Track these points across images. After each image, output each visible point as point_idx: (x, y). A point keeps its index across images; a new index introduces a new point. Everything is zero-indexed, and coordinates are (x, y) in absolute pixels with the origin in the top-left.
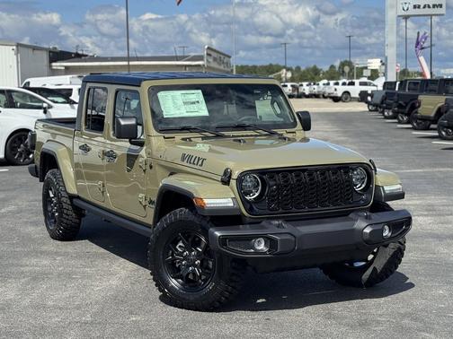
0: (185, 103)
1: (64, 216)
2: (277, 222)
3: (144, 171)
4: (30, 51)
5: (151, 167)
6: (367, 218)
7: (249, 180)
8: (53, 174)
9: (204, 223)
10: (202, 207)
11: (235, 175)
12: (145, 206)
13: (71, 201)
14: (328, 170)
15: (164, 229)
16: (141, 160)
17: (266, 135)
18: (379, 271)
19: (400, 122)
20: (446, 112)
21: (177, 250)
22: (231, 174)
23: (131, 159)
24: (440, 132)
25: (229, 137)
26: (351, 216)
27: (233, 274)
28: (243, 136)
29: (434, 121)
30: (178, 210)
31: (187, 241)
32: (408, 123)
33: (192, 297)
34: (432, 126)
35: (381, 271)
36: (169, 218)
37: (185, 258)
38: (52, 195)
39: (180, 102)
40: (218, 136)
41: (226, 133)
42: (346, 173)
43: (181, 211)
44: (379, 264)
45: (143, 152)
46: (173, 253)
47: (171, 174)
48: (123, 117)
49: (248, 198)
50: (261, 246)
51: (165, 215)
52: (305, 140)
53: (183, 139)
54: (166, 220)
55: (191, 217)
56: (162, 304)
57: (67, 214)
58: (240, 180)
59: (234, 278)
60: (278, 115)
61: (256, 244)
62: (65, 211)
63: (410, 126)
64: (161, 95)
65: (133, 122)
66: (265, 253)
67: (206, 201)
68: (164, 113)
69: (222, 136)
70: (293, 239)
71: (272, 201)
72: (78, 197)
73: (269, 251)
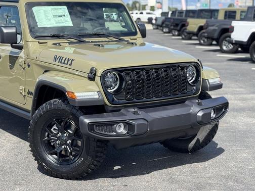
3: (24, 69)
5: (29, 66)
6: (199, 104)
9: (74, 111)
10: (73, 99)
11: (99, 73)
12: (24, 96)
15: (41, 116)
16: (20, 60)
17: (116, 41)
18: (201, 141)
19: (174, 35)
20: (206, 29)
21: (52, 132)
22: (96, 72)
23: (13, 59)
24: (200, 41)
25: (89, 42)
26: (187, 102)
28: (99, 42)
29: (196, 34)
30: (52, 101)
31: (60, 125)
32: (179, 35)
33: (64, 169)
34: (193, 38)
36: (45, 106)
37: (59, 139)
39: (51, 16)
40: (81, 42)
41: (87, 40)
43: (55, 101)
45: (22, 54)
46: (48, 134)
47: (46, 71)
48: (5, 27)
49: (109, 90)
50: (121, 130)
51: (42, 104)
52: (143, 44)
53: (53, 44)
54: (43, 109)
55: (64, 106)
56: (41, 174)
58: (103, 77)
59: (99, 154)
60: (123, 27)
61: (117, 128)
63: (180, 38)
64: (35, 9)
65: (13, 30)
66: (124, 135)
67: (76, 94)
68: (38, 24)
69: (84, 42)
70: (146, 123)
71: (128, 93)
73: (127, 133)
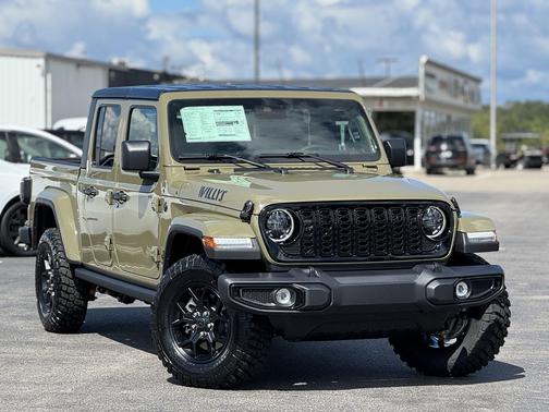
0: (219, 124)
1: (63, 294)
2: (308, 271)
4: (71, 68)
7: (278, 217)
8: (51, 236)
13: (73, 273)
14: (387, 206)
27: (253, 338)
35: (472, 354)
38: (48, 267)
42: (414, 212)
44: (470, 343)
57: (66, 292)
62: (65, 288)
72: (81, 266)
